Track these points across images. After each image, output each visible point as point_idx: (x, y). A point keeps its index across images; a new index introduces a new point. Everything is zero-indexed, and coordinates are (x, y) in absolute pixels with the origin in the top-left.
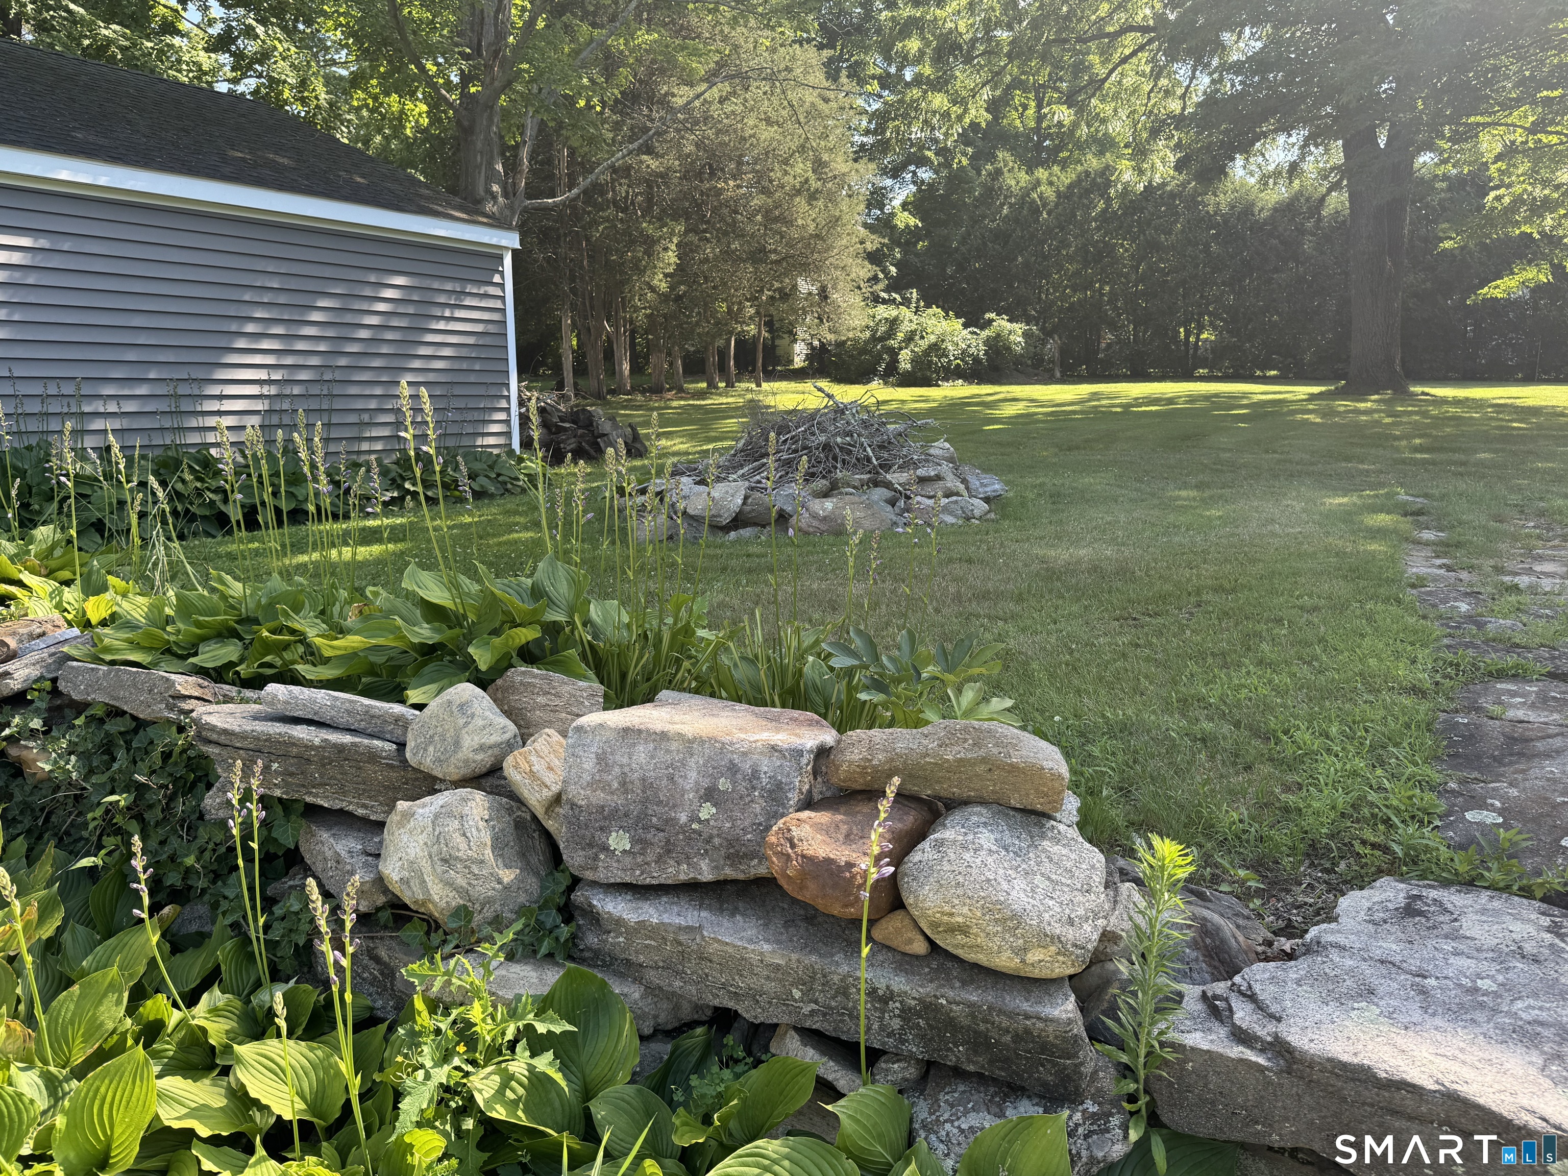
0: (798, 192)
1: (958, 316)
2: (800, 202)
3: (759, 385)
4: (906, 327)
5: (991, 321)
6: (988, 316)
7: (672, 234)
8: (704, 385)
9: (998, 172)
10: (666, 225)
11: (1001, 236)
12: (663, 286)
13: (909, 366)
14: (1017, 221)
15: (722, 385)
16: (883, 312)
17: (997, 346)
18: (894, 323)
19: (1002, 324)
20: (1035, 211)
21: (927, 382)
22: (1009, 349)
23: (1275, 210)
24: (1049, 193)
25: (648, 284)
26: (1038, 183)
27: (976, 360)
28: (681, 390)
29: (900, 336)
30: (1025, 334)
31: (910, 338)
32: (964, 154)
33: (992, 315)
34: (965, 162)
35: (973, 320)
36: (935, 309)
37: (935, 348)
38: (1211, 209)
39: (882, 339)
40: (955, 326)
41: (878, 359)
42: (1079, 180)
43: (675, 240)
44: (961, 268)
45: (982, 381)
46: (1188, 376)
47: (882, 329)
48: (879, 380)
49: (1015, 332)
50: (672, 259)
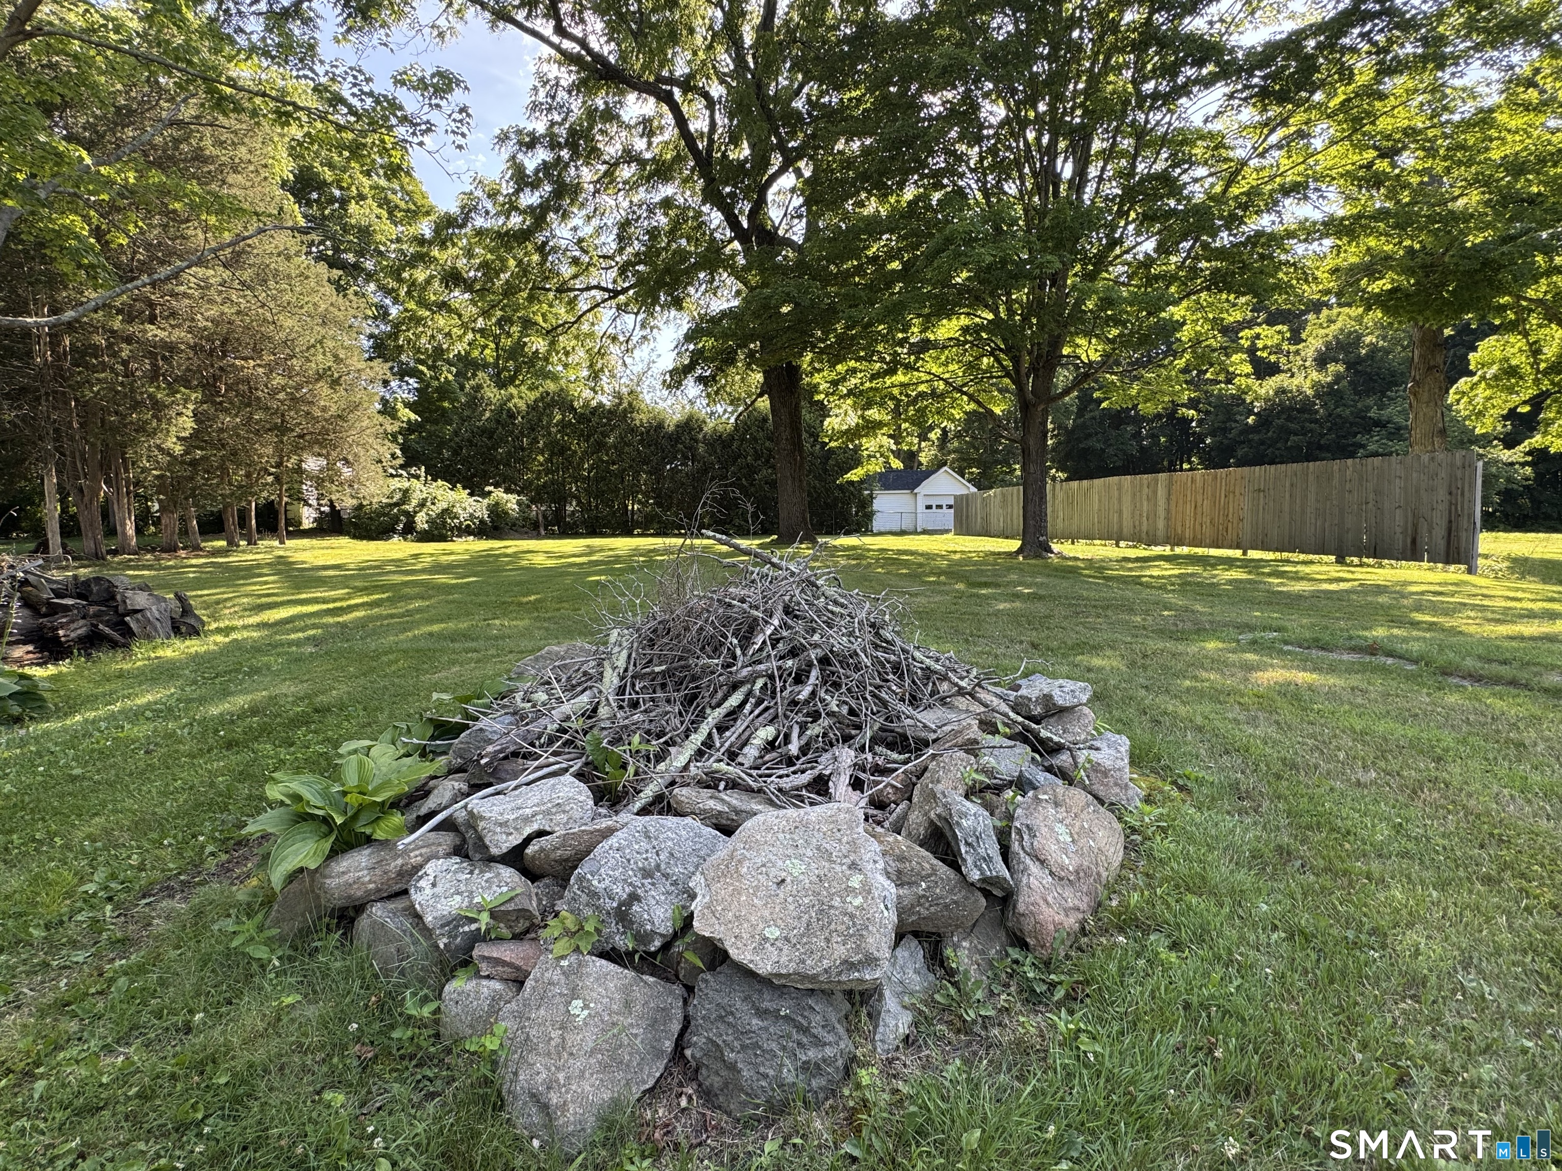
1: (464, 488)
2: (322, 388)
3: (282, 542)
4: (418, 495)
5: (490, 493)
6: (488, 488)
7: (186, 401)
8: (223, 543)
9: (478, 388)
10: (178, 392)
11: (487, 432)
12: (178, 449)
13: (426, 526)
14: (498, 422)
15: (243, 543)
16: (396, 483)
17: (496, 511)
18: (406, 492)
19: (499, 494)
20: (512, 416)
21: (443, 539)
22: (507, 513)
23: (677, 426)
24: (522, 405)
25: (159, 448)
26: (512, 396)
27: (482, 521)
28: (194, 547)
29: (414, 502)
30: (519, 503)
31: (422, 504)
32: (450, 372)
33: (491, 488)
34: (450, 377)
35: (476, 490)
36: (440, 483)
37: (446, 511)
38: (638, 423)
39: (396, 504)
40: (461, 494)
41: (397, 521)
42: (542, 398)
43: (191, 407)
44: (456, 453)
45: (490, 537)
46: (629, 533)
47: (397, 497)
48: (396, 539)
49: (511, 502)
50: (187, 424)
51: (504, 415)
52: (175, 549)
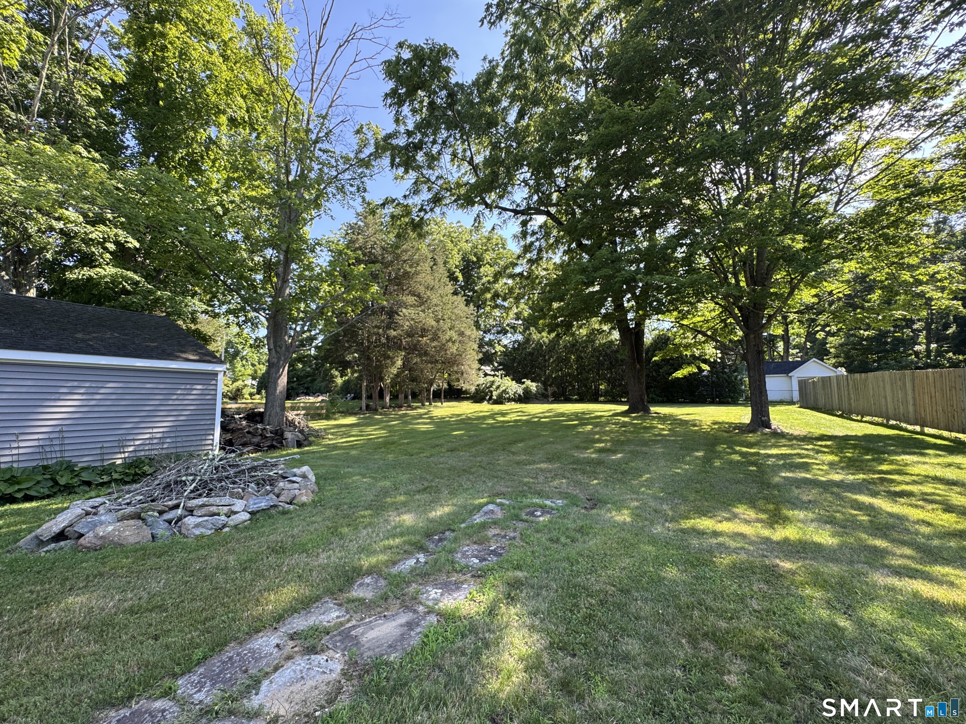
0: (449, 341)
1: (514, 380)
2: (450, 344)
3: (442, 404)
4: (497, 384)
5: (525, 382)
6: (524, 380)
8: (420, 404)
9: (530, 333)
10: (397, 353)
11: (531, 354)
12: (395, 372)
13: (496, 397)
14: (536, 349)
15: (427, 404)
16: (490, 379)
17: (527, 391)
18: (493, 382)
19: (528, 383)
20: (541, 346)
21: (501, 403)
22: (531, 392)
24: (546, 340)
25: (391, 372)
26: (543, 337)
27: (520, 395)
28: (409, 406)
29: (494, 387)
30: (537, 387)
31: (498, 387)
35: (519, 381)
36: (507, 377)
37: (505, 391)
39: (488, 388)
40: (513, 383)
41: (487, 395)
43: (401, 358)
45: (522, 403)
47: (488, 385)
48: (486, 402)
49: (533, 386)
50: (399, 363)
51: (539, 345)
52: (401, 407)
